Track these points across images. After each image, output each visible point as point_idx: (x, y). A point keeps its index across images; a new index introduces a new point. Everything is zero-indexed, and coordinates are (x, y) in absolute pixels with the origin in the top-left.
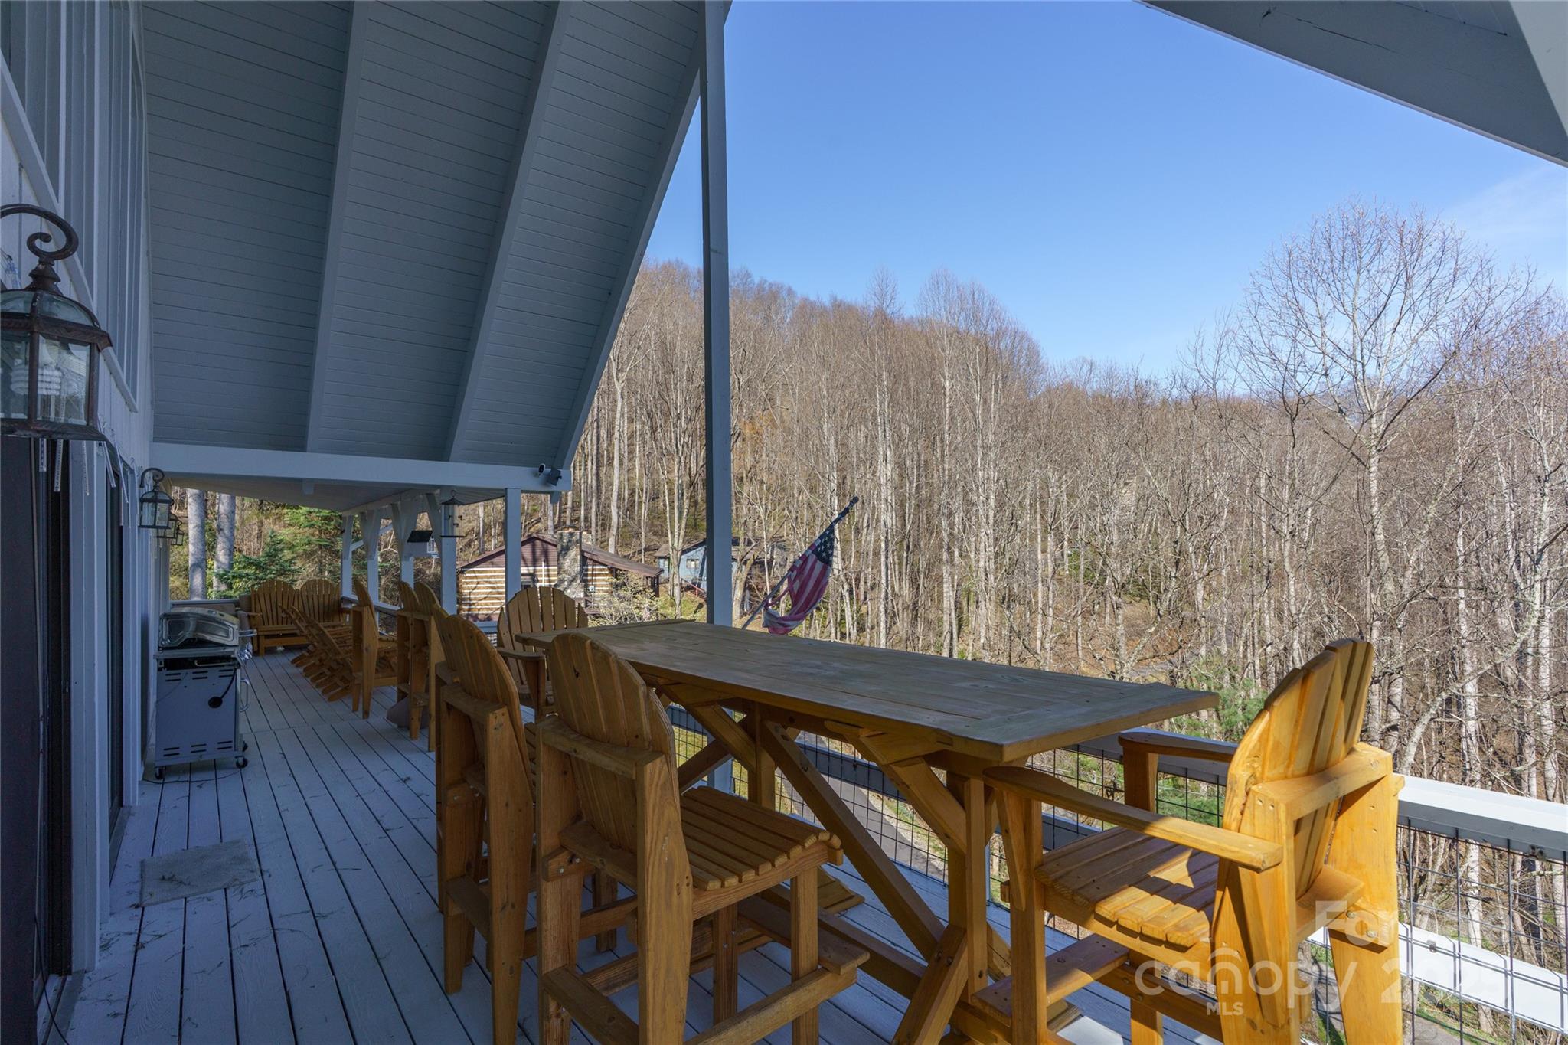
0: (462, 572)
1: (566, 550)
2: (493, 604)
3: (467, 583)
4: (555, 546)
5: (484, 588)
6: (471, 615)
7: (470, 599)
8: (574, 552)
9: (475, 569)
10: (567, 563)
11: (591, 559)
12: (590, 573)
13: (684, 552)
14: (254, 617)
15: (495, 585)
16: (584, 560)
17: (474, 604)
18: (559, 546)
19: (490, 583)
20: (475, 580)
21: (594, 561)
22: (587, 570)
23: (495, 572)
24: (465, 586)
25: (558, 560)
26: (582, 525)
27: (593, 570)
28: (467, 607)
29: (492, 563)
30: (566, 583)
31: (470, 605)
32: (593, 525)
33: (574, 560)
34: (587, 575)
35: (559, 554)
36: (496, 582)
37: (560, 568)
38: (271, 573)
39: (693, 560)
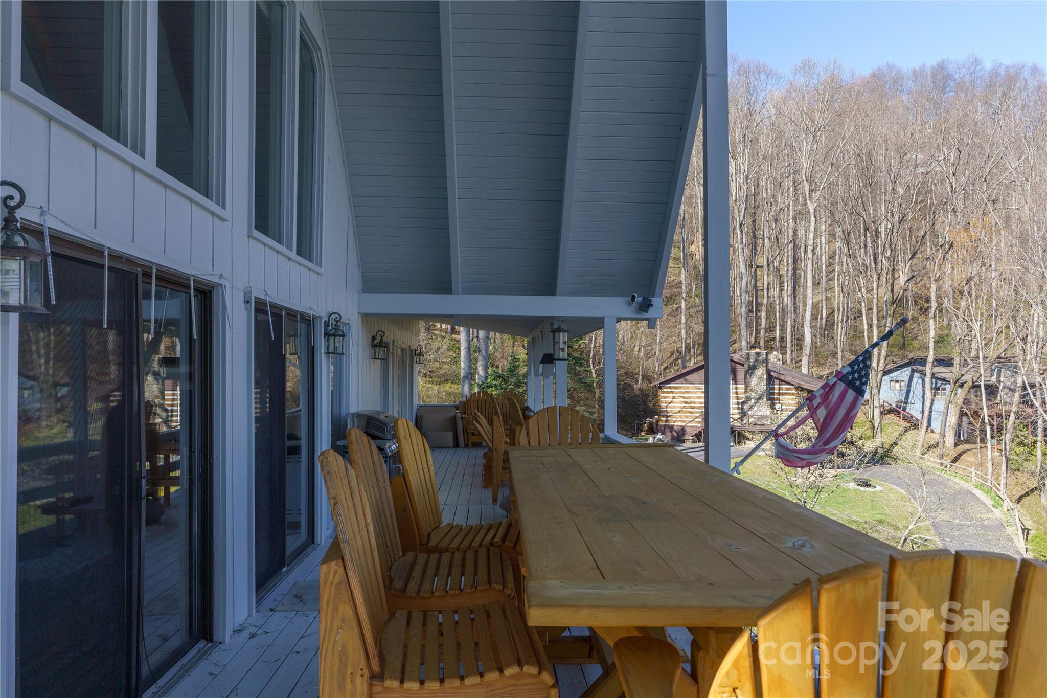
0: (660, 388)
1: (752, 369)
2: (686, 417)
3: (665, 398)
4: (743, 365)
5: (679, 403)
6: (668, 426)
7: (667, 412)
8: (760, 372)
9: (671, 385)
10: (754, 381)
11: (777, 379)
12: (776, 391)
13: (886, 373)
14: (465, 418)
15: (688, 400)
16: (770, 379)
17: (670, 416)
18: (746, 366)
19: (684, 398)
20: (671, 395)
21: (781, 380)
22: (774, 389)
23: (688, 388)
24: (662, 400)
25: (745, 378)
26: (778, 344)
27: (780, 389)
28: (664, 419)
29: (686, 380)
30: (753, 401)
31: (667, 417)
32: (789, 345)
33: (761, 379)
34: (773, 394)
35: (746, 373)
36: (689, 398)
37: (747, 386)
38: (511, 385)
39: (897, 382)
